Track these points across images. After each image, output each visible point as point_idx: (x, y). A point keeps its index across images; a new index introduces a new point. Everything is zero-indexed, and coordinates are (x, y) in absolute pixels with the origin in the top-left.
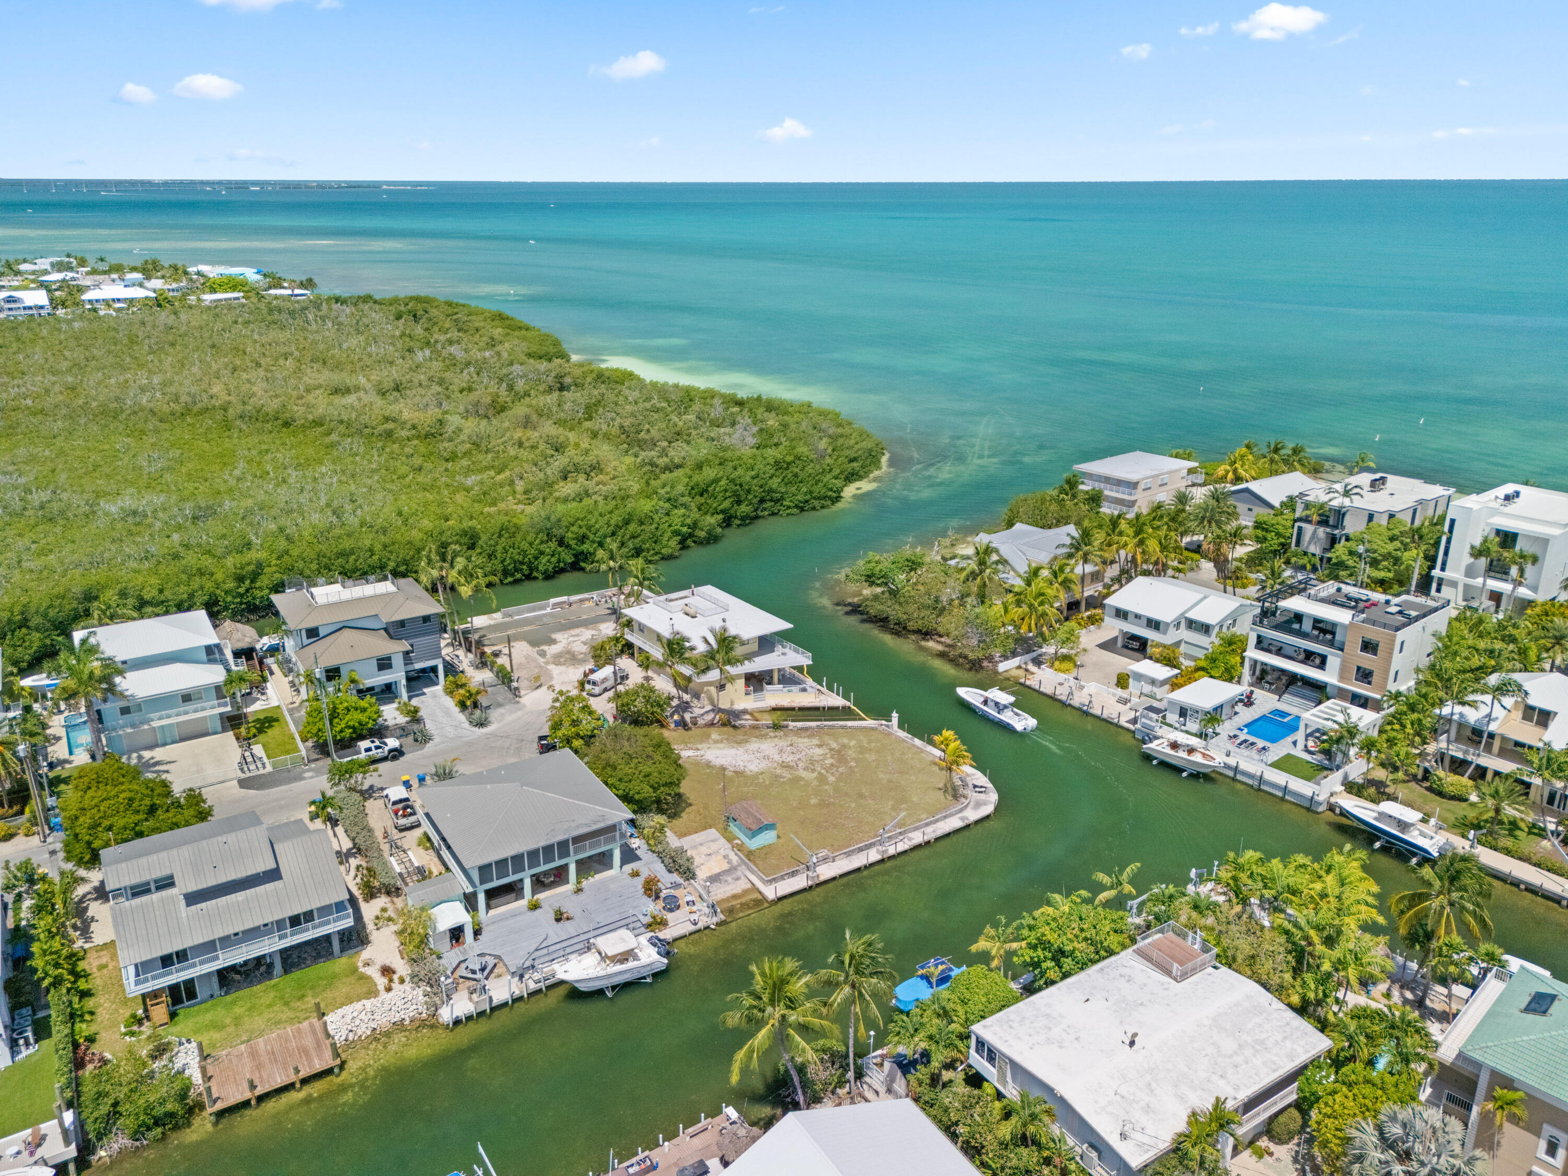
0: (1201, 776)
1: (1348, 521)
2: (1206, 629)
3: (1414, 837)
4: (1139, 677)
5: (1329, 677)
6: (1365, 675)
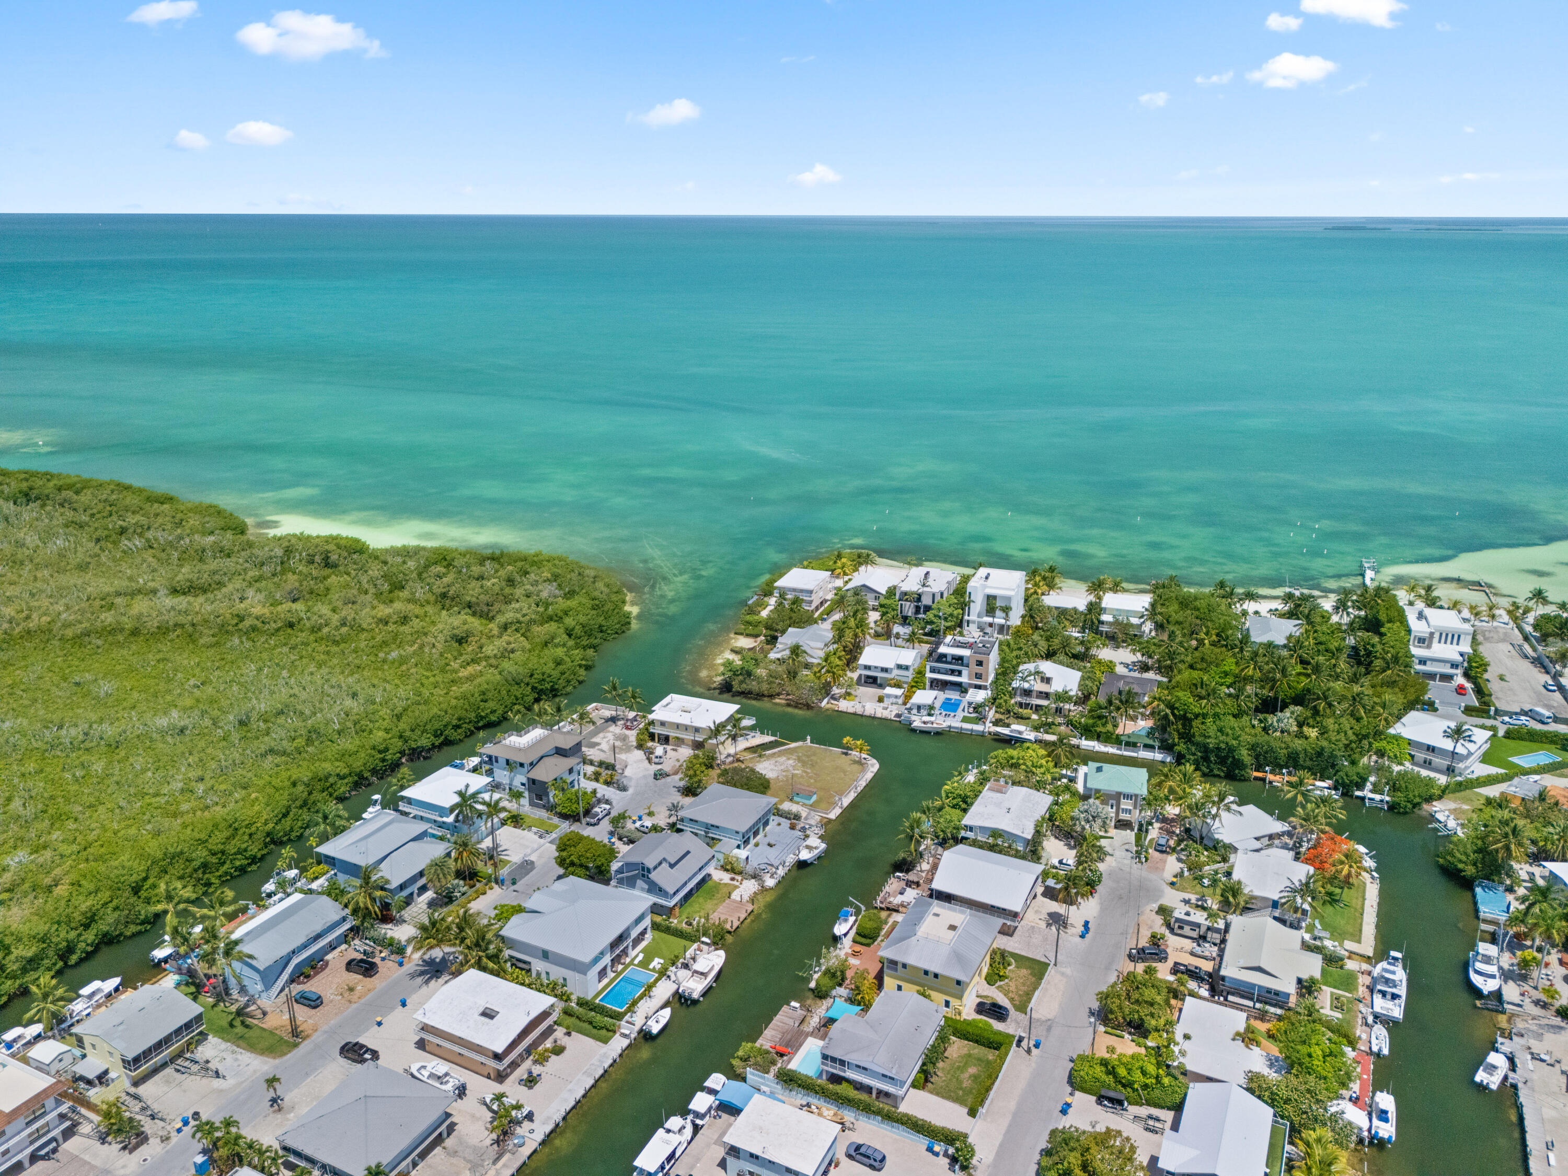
0: (938, 733)
1: (923, 598)
2: (907, 668)
3: (1025, 736)
4: (889, 696)
5: (964, 679)
6: (978, 676)
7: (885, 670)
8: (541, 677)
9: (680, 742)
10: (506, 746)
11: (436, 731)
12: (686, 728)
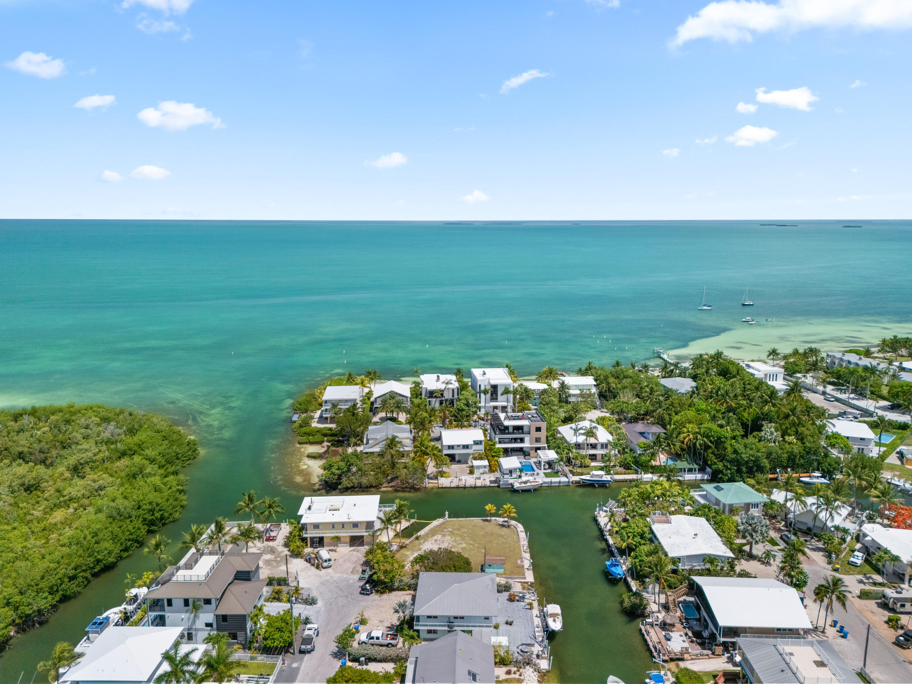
2: (480, 443)
3: (604, 479)
4: (477, 468)
5: (526, 445)
6: (538, 440)
7: (466, 447)
8: (149, 507)
9: (337, 540)
10: (178, 583)
11: (51, 588)
12: (343, 525)
